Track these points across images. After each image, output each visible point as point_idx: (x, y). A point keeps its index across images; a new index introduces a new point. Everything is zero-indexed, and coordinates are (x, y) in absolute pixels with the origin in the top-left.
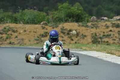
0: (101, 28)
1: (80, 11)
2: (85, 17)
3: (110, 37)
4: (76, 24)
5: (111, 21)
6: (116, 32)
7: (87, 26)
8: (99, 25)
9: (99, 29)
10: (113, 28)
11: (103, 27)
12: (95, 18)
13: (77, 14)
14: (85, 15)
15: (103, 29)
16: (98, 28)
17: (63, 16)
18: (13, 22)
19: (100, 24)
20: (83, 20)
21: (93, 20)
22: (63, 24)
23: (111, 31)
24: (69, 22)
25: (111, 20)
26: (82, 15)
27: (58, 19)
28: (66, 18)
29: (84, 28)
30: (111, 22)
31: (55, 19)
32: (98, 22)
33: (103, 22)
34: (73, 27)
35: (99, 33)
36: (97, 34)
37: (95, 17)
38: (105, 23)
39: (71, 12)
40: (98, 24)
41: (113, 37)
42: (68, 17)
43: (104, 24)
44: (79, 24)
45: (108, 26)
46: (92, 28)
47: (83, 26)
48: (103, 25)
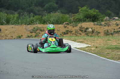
0: (112, 26)
1: (96, 13)
3: (119, 33)
4: (92, 23)
7: (101, 25)
8: (111, 24)
11: (114, 25)
13: (93, 15)
14: (100, 16)
15: (114, 27)
16: (110, 26)
17: (82, 17)
18: (41, 23)
20: (98, 20)
21: (107, 20)
22: (82, 23)
24: (86, 22)
26: (98, 16)
27: (78, 20)
28: (85, 19)
29: (98, 26)
31: (76, 20)
32: (110, 21)
33: (114, 21)
34: (90, 25)
35: (111, 30)
36: (109, 31)
37: (108, 17)
38: (116, 22)
39: (89, 14)
40: (110, 23)
45: (118, 24)
46: (105, 26)
47: (97, 24)
48: (114, 23)
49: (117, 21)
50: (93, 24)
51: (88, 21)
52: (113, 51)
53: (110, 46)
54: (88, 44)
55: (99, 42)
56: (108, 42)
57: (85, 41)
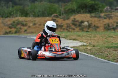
0: (115, 18)
1: (93, 2)
2: (99, 7)
4: (88, 15)
7: (100, 17)
8: (112, 15)
9: (113, 19)
11: (117, 17)
12: (109, 9)
13: (90, 5)
14: (99, 6)
15: (117, 19)
16: (111, 18)
17: (75, 8)
18: (23, 16)
19: (113, 14)
20: (97, 10)
21: (107, 10)
22: (75, 15)
24: (81, 14)
26: (96, 5)
28: (79, 10)
29: (96, 19)
31: (68, 11)
32: (111, 12)
33: (117, 12)
34: (85, 18)
35: (112, 23)
36: (110, 25)
37: (108, 7)
39: (84, 3)
40: (112, 14)
42: (81, 8)
44: (91, 15)
46: (105, 18)
47: (95, 17)
48: (117, 15)
51: (84, 13)
52: (115, 51)
53: (112, 44)
54: (82, 41)
55: (97, 39)
56: (109, 38)
57: (79, 38)
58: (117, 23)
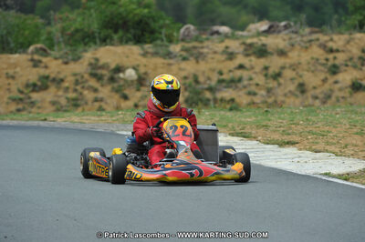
0: (213, 58)
1: (146, 11)
2: (161, 27)
3: (240, 85)
4: (136, 49)
5: (242, 36)
6: (258, 69)
7: (169, 55)
8: (205, 50)
9: (207, 62)
10: (249, 58)
11: (218, 57)
12: (194, 31)
13: (136, 18)
14: (161, 22)
15: (219, 62)
16: (203, 60)
17: (95, 26)
19: (207, 47)
20: (157, 35)
21: (188, 36)
22: (96, 50)
23: (241, 67)
24: (113, 45)
25: (240, 33)
26: (154, 21)
27: (78, 36)
28: (104, 33)
29: (159, 61)
30: (241, 41)
31: (72, 35)
32: (201, 42)
33: (216, 40)
34: (127, 57)
35: (206, 74)
36: (201, 79)
37: (192, 27)
38: (224, 45)
39: (120, 14)
40: (202, 48)
41: (250, 85)
42: (111, 28)
43: (220, 47)
44: (143, 49)
45: (232, 54)
46: (184, 59)
47: (156, 54)
48: (216, 49)
49: (228, 42)
50: (142, 52)
51: (122, 41)
58: (221, 73)
